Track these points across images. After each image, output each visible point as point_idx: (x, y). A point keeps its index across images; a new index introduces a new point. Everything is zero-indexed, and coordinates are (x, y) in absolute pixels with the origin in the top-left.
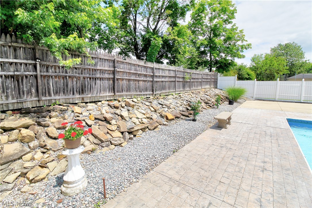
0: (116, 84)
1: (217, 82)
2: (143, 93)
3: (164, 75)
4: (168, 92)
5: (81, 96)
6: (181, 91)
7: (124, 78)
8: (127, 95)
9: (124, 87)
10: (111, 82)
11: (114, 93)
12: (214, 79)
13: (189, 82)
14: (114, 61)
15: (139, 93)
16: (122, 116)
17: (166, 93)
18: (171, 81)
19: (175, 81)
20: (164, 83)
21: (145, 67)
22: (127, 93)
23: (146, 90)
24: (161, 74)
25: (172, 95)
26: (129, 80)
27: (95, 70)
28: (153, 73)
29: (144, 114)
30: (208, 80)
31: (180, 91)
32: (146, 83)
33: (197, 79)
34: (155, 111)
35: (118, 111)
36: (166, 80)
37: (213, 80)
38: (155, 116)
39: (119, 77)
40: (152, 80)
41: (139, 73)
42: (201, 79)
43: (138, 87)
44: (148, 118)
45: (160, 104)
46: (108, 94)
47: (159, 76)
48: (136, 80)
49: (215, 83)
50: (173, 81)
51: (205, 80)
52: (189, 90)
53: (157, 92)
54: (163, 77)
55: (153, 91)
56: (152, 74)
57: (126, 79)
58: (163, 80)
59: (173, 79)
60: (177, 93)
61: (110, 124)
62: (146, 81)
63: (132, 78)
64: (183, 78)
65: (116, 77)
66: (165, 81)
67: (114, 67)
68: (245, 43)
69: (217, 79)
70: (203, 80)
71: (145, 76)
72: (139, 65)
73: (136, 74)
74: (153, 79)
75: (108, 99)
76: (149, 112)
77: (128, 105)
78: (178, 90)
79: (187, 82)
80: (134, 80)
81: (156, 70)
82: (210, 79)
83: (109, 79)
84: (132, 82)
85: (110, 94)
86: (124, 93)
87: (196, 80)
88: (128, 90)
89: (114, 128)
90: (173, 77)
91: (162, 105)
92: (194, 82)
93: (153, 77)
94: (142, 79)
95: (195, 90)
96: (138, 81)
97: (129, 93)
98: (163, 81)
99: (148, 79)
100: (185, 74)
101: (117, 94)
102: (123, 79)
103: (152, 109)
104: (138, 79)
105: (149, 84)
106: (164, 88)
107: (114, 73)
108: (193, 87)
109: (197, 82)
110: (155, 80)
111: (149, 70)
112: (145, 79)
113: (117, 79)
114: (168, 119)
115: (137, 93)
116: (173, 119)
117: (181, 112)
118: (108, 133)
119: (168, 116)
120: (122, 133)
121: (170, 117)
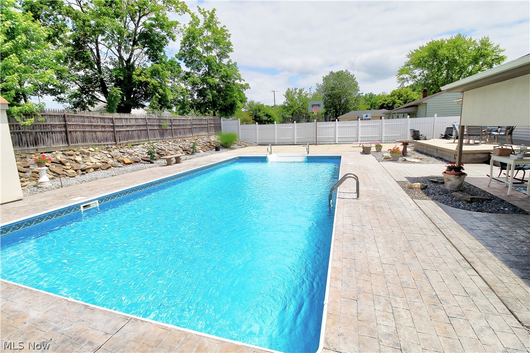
0: (69, 136)
1: (220, 127)
2: (102, 143)
3: (129, 124)
4: (138, 142)
5: (35, 148)
6: (158, 140)
7: (77, 130)
8: (82, 146)
9: (79, 138)
10: (64, 134)
11: (68, 143)
12: (214, 124)
13: (169, 129)
14: (64, 116)
15: (98, 144)
16: (76, 161)
17: (134, 142)
18: (141, 130)
19: (147, 130)
20: (130, 132)
21: (101, 118)
22: (83, 144)
23: (107, 140)
24: (124, 124)
25: (144, 144)
26: (84, 132)
27: (46, 125)
28: (113, 123)
29: (99, 160)
30: (203, 126)
31: (156, 140)
32: (106, 133)
33: (183, 125)
34: (113, 158)
35: (72, 158)
36: (132, 129)
37: (213, 125)
39: (72, 130)
40: (112, 130)
41: (95, 124)
42: (190, 125)
43: (96, 138)
45: (121, 152)
46: (61, 146)
47: (123, 126)
48: (92, 131)
49: (218, 128)
50: (143, 130)
51: (199, 126)
52: (171, 139)
53: (121, 142)
54: (128, 126)
55: (115, 141)
56: (112, 124)
57: (80, 131)
58: (128, 129)
59: (142, 128)
60: (151, 142)
61: (65, 165)
62: (105, 131)
63: (87, 130)
64: (160, 126)
65: (69, 129)
66: (133, 131)
67: (65, 121)
69: (220, 124)
70: (194, 126)
71: (103, 126)
72: (93, 118)
73: (91, 125)
74: (114, 129)
75: (62, 149)
77: (82, 153)
78: (153, 139)
79: (167, 130)
80: (89, 131)
81: (117, 120)
82: (206, 124)
83: (61, 132)
84: (87, 134)
85: (63, 146)
86: (79, 144)
87: (182, 127)
88: (84, 140)
89: (68, 168)
90: (143, 125)
91: (124, 153)
92: (178, 129)
93: (113, 127)
94: (100, 130)
95: (181, 138)
96: (95, 132)
97: (85, 144)
98: (128, 131)
99: (107, 129)
100: (162, 121)
101: (71, 144)
102: (76, 132)
103: (110, 156)
104: (94, 130)
105: (109, 135)
106: (129, 138)
107: (65, 126)
108: (179, 135)
109: (184, 129)
110: (117, 129)
111: (107, 121)
112: (103, 130)
113: (70, 132)
114: (124, 163)
115: (94, 144)
116: (131, 163)
117: (143, 158)
118: (64, 171)
119: (125, 160)
120: (76, 170)
121: (127, 161)
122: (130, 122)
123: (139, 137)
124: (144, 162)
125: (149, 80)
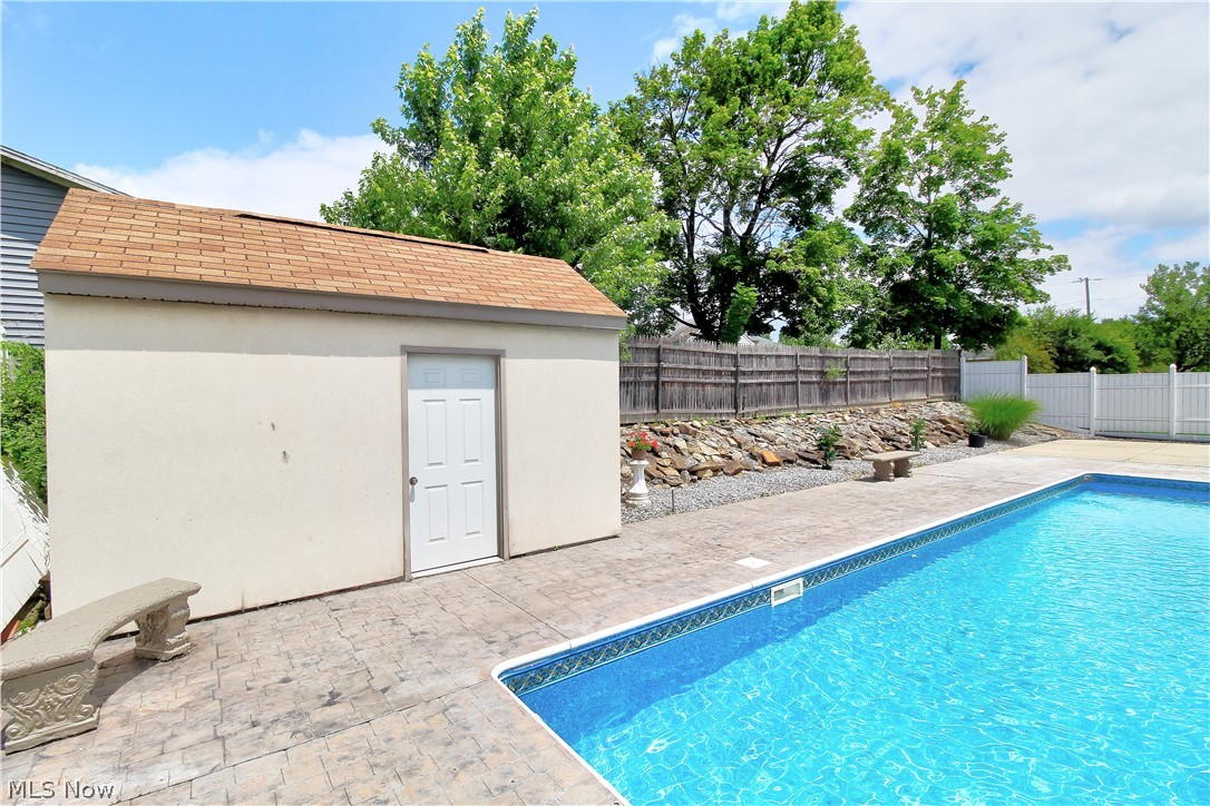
0: (660, 393)
1: (958, 380)
2: (713, 411)
3: (763, 368)
4: (776, 411)
6: (816, 408)
7: (675, 379)
8: (679, 415)
9: (676, 397)
10: (653, 388)
11: (657, 409)
12: (943, 371)
13: (840, 383)
14: (658, 350)
16: (676, 448)
17: (771, 411)
18: (784, 384)
19: (795, 383)
20: (764, 387)
21: (717, 355)
22: (680, 411)
23: (720, 404)
24: (755, 368)
25: (788, 417)
26: (684, 384)
27: (628, 368)
28: (736, 365)
29: (716, 449)
30: (916, 376)
31: (812, 408)
32: (721, 389)
33: (871, 373)
34: (739, 446)
35: (669, 440)
36: (769, 381)
37: (939, 374)
38: (737, 454)
39: (667, 379)
40: (733, 381)
41: (705, 368)
42: (886, 372)
43: (703, 398)
44: (723, 456)
45: (752, 434)
46: (646, 412)
47: (752, 372)
48: (698, 384)
49: (952, 385)
50: (789, 383)
51: (906, 376)
52: (843, 407)
53: (746, 410)
54: (761, 373)
55: (736, 407)
56: (734, 369)
57: (679, 382)
58: (761, 380)
59: (788, 379)
60: (802, 412)
61: (659, 457)
62: (720, 384)
63: (691, 380)
64: (822, 373)
65: (662, 379)
66: (768, 384)
67: (659, 361)
68: (1045, 255)
69: (958, 371)
70: (896, 376)
71: (719, 373)
72: (704, 353)
73: (699, 370)
74: (736, 379)
75: (646, 421)
76: (726, 445)
77: (685, 431)
78: (806, 405)
79: (835, 383)
80: (694, 383)
81: (743, 360)
82: (924, 371)
83: (648, 383)
84: (689, 388)
85: (650, 412)
86: (675, 410)
87: (868, 378)
88: (683, 403)
89: (667, 463)
90: (790, 372)
91: (756, 436)
92: (860, 382)
93: (735, 374)
94: (712, 380)
95: (865, 405)
96: (704, 384)
97: (683, 410)
98: (761, 384)
99: (724, 380)
100: (827, 362)
101: (662, 411)
102: (672, 383)
103: (733, 442)
104: (702, 380)
105: (726, 392)
106: (764, 400)
107: (657, 371)
108: (859, 397)
109: (873, 382)
110: (742, 381)
111: (725, 361)
112: (718, 381)
113: (663, 383)
114: (764, 461)
115: (701, 411)
116: (778, 464)
117: (800, 453)
118: (658, 469)
119: (766, 455)
120: (680, 471)
121: (771, 458)
122: (766, 365)
123: (779, 401)
124: (804, 463)
125: (802, 267)
